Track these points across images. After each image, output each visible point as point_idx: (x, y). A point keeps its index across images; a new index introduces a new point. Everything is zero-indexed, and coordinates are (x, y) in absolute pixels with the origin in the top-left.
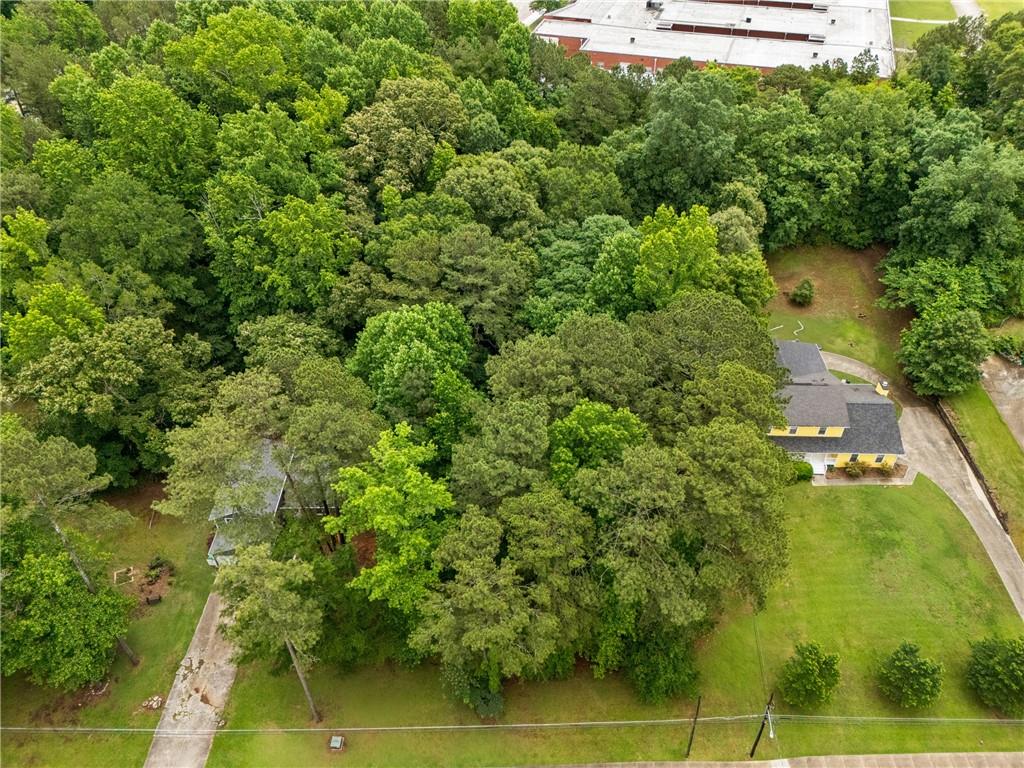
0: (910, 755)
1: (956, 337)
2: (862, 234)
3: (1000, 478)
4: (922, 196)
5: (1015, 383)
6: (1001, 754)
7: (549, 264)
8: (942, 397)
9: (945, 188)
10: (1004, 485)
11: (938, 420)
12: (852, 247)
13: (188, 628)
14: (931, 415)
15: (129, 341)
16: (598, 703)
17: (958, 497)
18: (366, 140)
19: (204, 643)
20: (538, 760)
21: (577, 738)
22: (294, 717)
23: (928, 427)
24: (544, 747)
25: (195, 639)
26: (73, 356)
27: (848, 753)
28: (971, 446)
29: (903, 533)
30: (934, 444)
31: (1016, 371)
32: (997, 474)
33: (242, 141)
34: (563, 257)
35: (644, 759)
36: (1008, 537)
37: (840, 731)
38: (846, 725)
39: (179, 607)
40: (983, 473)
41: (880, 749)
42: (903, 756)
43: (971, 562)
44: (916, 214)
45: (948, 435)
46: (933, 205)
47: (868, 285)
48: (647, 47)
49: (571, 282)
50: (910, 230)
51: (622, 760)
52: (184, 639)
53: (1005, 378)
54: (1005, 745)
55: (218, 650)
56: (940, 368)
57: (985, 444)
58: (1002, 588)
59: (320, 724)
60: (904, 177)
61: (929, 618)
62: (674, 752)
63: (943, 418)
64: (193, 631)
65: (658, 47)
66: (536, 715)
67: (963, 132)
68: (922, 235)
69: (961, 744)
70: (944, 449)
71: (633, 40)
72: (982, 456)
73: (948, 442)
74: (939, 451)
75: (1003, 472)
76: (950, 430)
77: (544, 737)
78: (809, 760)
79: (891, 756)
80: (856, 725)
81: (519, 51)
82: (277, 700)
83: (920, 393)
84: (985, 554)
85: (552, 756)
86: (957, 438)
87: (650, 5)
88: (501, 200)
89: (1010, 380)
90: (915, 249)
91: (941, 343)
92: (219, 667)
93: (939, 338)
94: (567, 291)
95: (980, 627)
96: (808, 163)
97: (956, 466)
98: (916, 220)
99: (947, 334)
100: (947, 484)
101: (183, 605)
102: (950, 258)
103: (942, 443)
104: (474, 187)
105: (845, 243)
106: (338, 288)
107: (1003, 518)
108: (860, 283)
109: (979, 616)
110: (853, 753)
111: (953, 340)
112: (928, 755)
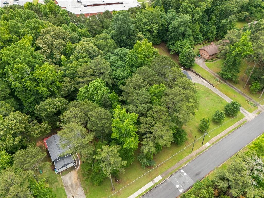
0: (225, 131)
1: (191, 54)
2: (159, 41)
3: (208, 78)
4: (171, 29)
5: (200, 60)
6: (236, 123)
7: (112, 63)
8: (190, 67)
9: (177, 26)
10: (209, 79)
11: (191, 72)
12: (158, 44)
13: (62, 191)
14: (190, 72)
15: (17, 119)
16: (170, 152)
17: (203, 84)
18: (46, 46)
19: (70, 192)
20: (166, 169)
21: (171, 160)
22: (107, 193)
23: (191, 74)
24: (166, 166)
25: (67, 192)
26: (3, 129)
27: (216, 136)
28: (200, 74)
29: (200, 94)
30: (194, 76)
31: (198, 58)
32: (207, 77)
33: (13, 55)
34: (115, 60)
35: (185, 157)
36: (215, 88)
37: (212, 133)
38: (213, 131)
39: (56, 188)
40: (204, 78)
41: (220, 132)
42: (224, 131)
43: (212, 94)
44: (171, 33)
45: (195, 74)
46: (174, 30)
47: (165, 51)
48: (85, 11)
49: (120, 65)
50: (171, 37)
51: (182, 159)
52: (63, 194)
53: (198, 60)
54: (236, 121)
55: (75, 191)
56: (190, 61)
57: (202, 73)
58: (219, 96)
59: (115, 191)
60: (166, 26)
61: (213, 106)
62: (189, 152)
63: (192, 71)
64: (65, 191)
65: (88, 11)
66: (160, 161)
67: (174, 14)
68: (174, 37)
69: (230, 125)
70: (196, 77)
71: (81, 10)
72: (203, 75)
73: (196, 75)
74: (195, 77)
75: (208, 77)
76: (194, 73)
77: (164, 164)
78: (211, 140)
79: (222, 132)
80: (214, 130)
81: (66, 16)
82: (100, 192)
83: (187, 68)
84: (213, 92)
85: (169, 166)
86: (197, 74)
87: (78, 1)
88: (93, 52)
89: (199, 60)
90: (173, 40)
91: (189, 56)
92: (79, 194)
93: (188, 55)
94: (121, 68)
95: (221, 104)
96: (148, 27)
97: (199, 79)
98: (172, 34)
99: (189, 54)
100: (200, 83)
101: (56, 187)
102: (181, 40)
103: (195, 76)
104: (86, 50)
105: (156, 44)
106: (63, 86)
107: (212, 85)
108: (163, 51)
109: (220, 103)
110: (216, 135)
111: (190, 55)
112: (227, 129)
